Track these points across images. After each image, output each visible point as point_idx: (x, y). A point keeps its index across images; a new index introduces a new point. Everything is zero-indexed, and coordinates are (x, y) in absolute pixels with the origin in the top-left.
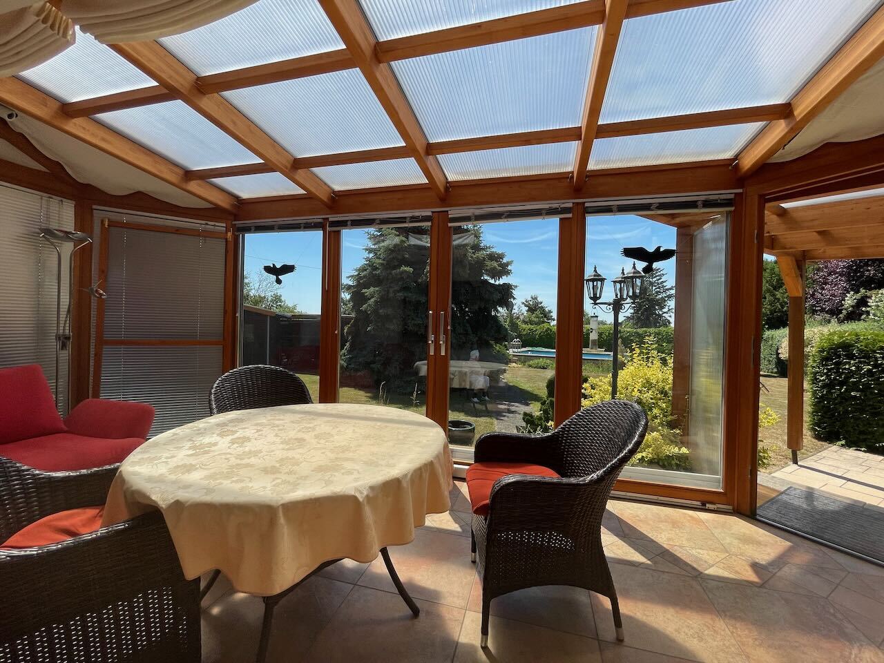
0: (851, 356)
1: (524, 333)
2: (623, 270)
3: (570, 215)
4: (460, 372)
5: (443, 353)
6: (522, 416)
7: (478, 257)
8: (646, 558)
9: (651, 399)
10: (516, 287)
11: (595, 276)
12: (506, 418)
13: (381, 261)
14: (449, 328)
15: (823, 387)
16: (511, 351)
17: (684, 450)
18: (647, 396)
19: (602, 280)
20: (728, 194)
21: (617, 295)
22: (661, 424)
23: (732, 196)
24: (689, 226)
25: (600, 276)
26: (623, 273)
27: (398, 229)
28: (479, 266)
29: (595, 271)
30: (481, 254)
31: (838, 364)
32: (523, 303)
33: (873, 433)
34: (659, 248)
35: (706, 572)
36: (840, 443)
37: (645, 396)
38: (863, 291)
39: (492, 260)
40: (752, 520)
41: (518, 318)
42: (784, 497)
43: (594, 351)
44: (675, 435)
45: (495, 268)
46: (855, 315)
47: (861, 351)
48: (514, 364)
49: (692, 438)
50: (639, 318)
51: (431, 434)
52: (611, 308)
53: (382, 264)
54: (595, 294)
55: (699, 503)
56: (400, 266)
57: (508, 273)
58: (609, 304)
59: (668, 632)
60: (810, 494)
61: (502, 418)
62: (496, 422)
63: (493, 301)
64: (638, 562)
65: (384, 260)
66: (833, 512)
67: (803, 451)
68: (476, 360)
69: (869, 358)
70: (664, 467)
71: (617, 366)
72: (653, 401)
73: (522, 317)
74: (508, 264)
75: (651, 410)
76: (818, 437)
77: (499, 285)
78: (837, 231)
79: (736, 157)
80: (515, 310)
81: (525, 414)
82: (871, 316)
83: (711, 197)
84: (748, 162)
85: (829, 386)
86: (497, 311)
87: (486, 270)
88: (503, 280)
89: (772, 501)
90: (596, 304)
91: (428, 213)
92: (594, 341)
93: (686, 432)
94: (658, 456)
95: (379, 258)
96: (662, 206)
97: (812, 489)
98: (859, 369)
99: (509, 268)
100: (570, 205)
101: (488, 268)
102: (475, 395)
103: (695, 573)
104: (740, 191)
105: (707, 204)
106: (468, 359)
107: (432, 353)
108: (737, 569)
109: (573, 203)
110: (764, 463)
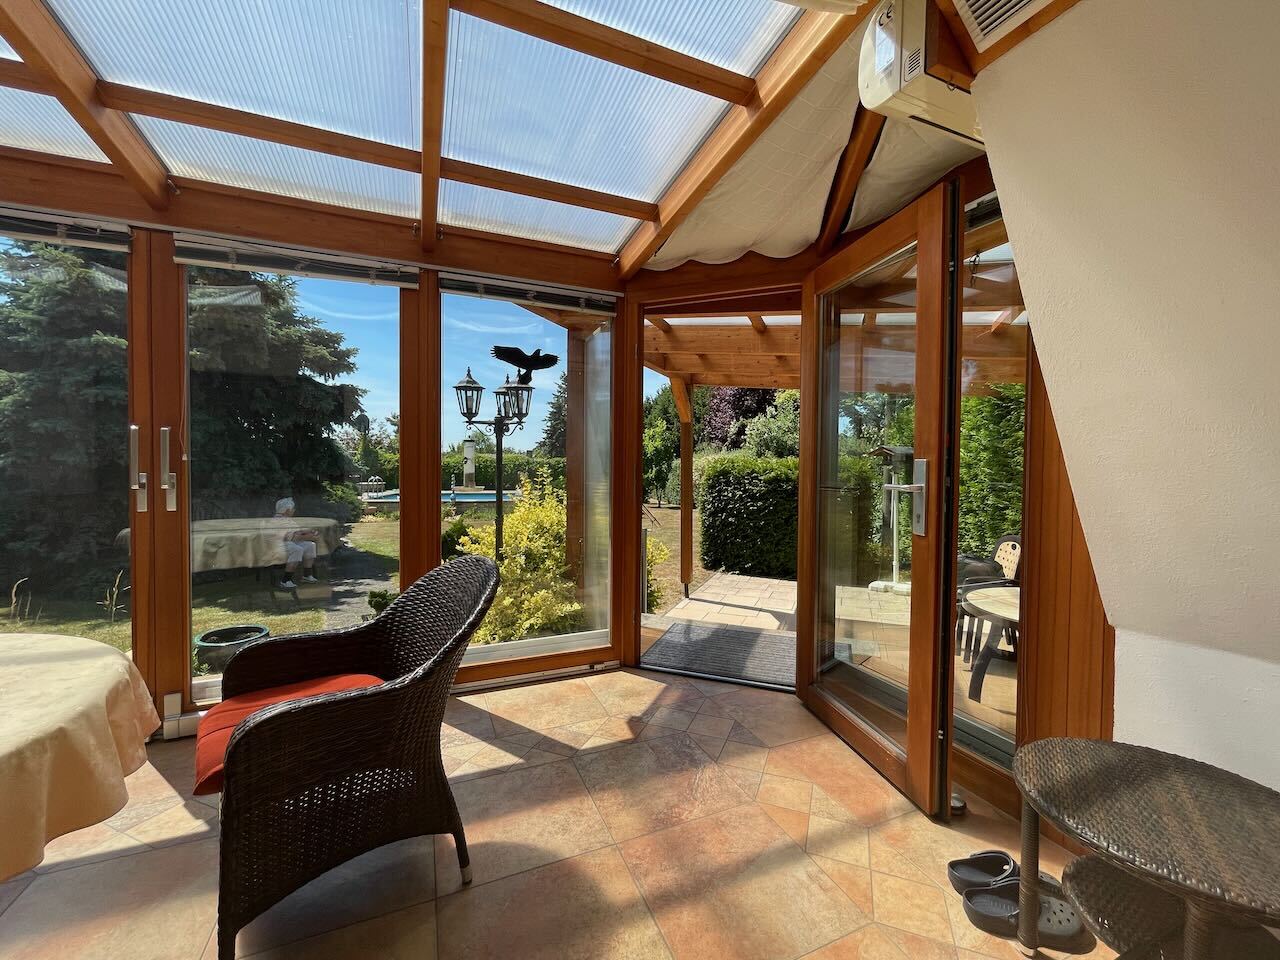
0: (728, 483)
1: (390, 466)
2: (508, 378)
3: (416, 286)
4: (231, 539)
5: (172, 507)
6: (367, 599)
7: (288, 335)
8: (516, 755)
9: (544, 548)
10: (365, 392)
11: (468, 382)
12: (345, 607)
13: (29, 315)
14: (185, 458)
15: (709, 516)
16: (365, 497)
17: (576, 606)
18: (538, 545)
19: (479, 389)
20: (610, 296)
21: (499, 411)
22: (554, 579)
23: (614, 300)
24: (581, 330)
25: (475, 382)
26: (508, 382)
27: (78, 251)
28: (292, 351)
29: (469, 375)
30: (294, 331)
31: (720, 491)
32: (388, 420)
33: (743, 555)
34: (538, 351)
35: (583, 747)
36: (721, 569)
37: (536, 545)
38: (741, 419)
39: (317, 343)
40: (637, 670)
41: (379, 443)
42: (668, 636)
43: (469, 490)
44: (569, 590)
45: (322, 357)
46: (736, 444)
47: (736, 477)
48: (371, 517)
49: (587, 591)
50: (553, 445)
51: (87, 672)
52: (493, 429)
53: (33, 322)
54: (469, 409)
55: (587, 667)
56: (88, 333)
57: (349, 368)
58: (490, 424)
59: (530, 842)
60: (688, 628)
61: (338, 608)
62: (325, 617)
63: (323, 414)
64: (507, 766)
65: (40, 313)
66: (703, 641)
67: (694, 583)
68: (287, 514)
69: (740, 484)
70: (558, 632)
71: (500, 509)
72: (546, 550)
73: (386, 442)
74: (348, 353)
75: (543, 562)
76: (707, 567)
77: (334, 387)
78: (715, 356)
79: (618, 253)
80: (375, 430)
81: (373, 595)
82: (747, 444)
83: (594, 297)
84: (628, 261)
85: (713, 514)
86: (333, 431)
87: (307, 360)
88: (341, 380)
89: (657, 643)
90: (470, 422)
91: (120, 226)
92: (469, 475)
93: (580, 584)
94: (549, 620)
95: (27, 309)
96: (540, 296)
97: (690, 621)
98: (734, 495)
99: (351, 360)
100: (416, 270)
101: (311, 356)
102: (288, 577)
103: (570, 753)
104: (621, 295)
105: (590, 304)
106: (271, 513)
107: (142, 507)
108: (614, 731)
109: (421, 269)
110: (658, 604)
